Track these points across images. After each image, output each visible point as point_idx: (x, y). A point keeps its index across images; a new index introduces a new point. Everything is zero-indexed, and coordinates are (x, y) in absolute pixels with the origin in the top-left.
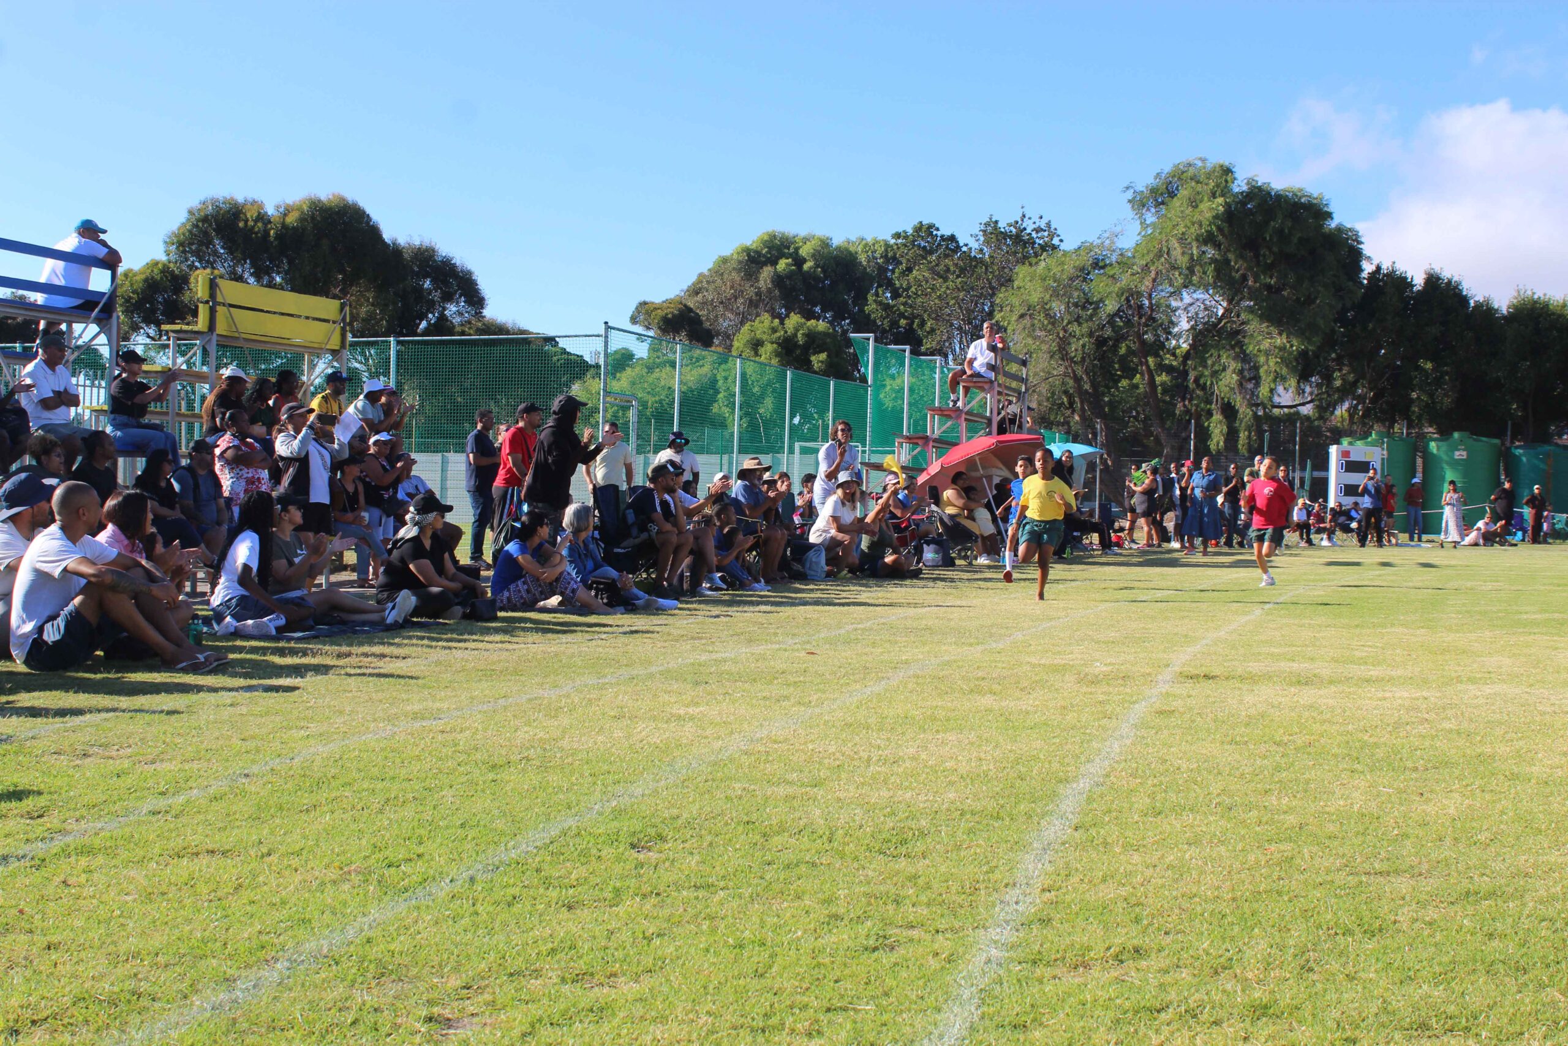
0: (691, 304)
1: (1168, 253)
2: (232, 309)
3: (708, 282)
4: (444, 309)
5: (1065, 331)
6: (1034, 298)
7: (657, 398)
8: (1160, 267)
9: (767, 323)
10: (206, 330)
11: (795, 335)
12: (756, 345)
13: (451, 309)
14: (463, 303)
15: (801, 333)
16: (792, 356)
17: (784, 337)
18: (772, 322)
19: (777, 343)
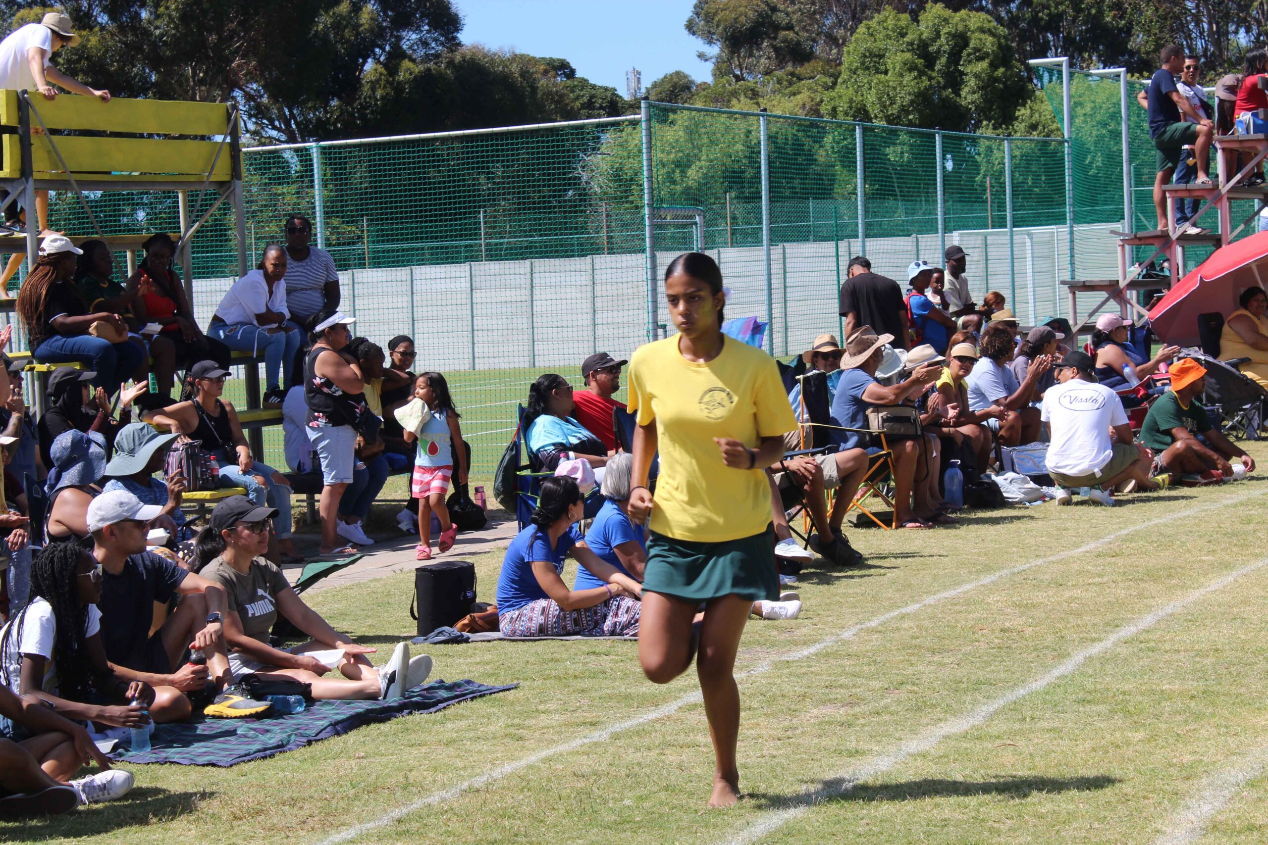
2: (55, 138)
4: (399, 38)
9: (890, 22)
10: (16, 175)
11: (938, 36)
13: (409, 38)
14: (426, 27)
15: (946, 30)
16: (933, 70)
17: (920, 40)
18: (899, 20)
19: (908, 50)
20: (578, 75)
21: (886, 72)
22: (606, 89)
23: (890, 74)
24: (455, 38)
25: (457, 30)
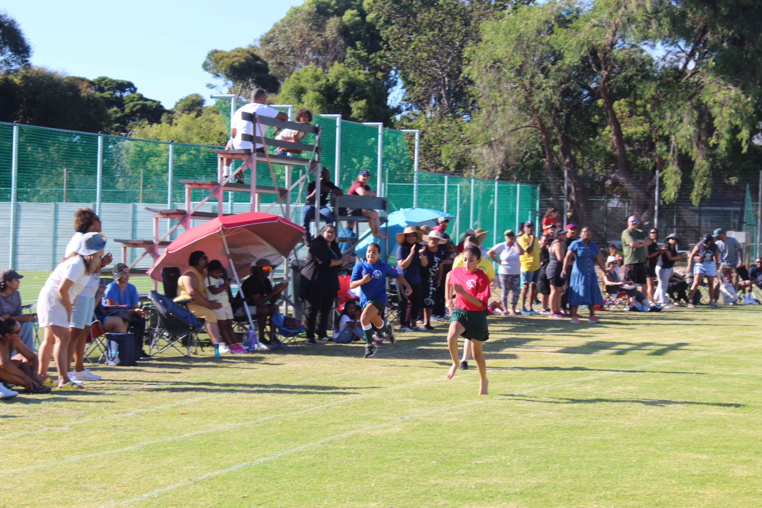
0: (261, 54)
1: (626, 7)
3: (281, 32)
5: (532, 84)
6: (500, 52)
7: (210, 143)
8: (618, 20)
9: (310, 72)
11: (337, 83)
12: (300, 92)
14: (10, 53)
15: (342, 80)
16: (333, 103)
17: (326, 85)
18: (316, 71)
19: (319, 91)
20: (139, 91)
21: (303, 103)
22: (154, 101)
23: (306, 103)
24: (27, 61)
25: (29, 56)
